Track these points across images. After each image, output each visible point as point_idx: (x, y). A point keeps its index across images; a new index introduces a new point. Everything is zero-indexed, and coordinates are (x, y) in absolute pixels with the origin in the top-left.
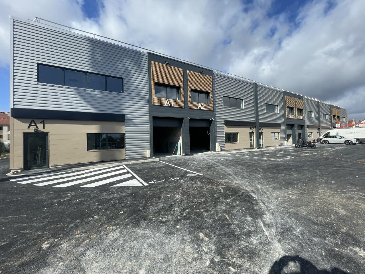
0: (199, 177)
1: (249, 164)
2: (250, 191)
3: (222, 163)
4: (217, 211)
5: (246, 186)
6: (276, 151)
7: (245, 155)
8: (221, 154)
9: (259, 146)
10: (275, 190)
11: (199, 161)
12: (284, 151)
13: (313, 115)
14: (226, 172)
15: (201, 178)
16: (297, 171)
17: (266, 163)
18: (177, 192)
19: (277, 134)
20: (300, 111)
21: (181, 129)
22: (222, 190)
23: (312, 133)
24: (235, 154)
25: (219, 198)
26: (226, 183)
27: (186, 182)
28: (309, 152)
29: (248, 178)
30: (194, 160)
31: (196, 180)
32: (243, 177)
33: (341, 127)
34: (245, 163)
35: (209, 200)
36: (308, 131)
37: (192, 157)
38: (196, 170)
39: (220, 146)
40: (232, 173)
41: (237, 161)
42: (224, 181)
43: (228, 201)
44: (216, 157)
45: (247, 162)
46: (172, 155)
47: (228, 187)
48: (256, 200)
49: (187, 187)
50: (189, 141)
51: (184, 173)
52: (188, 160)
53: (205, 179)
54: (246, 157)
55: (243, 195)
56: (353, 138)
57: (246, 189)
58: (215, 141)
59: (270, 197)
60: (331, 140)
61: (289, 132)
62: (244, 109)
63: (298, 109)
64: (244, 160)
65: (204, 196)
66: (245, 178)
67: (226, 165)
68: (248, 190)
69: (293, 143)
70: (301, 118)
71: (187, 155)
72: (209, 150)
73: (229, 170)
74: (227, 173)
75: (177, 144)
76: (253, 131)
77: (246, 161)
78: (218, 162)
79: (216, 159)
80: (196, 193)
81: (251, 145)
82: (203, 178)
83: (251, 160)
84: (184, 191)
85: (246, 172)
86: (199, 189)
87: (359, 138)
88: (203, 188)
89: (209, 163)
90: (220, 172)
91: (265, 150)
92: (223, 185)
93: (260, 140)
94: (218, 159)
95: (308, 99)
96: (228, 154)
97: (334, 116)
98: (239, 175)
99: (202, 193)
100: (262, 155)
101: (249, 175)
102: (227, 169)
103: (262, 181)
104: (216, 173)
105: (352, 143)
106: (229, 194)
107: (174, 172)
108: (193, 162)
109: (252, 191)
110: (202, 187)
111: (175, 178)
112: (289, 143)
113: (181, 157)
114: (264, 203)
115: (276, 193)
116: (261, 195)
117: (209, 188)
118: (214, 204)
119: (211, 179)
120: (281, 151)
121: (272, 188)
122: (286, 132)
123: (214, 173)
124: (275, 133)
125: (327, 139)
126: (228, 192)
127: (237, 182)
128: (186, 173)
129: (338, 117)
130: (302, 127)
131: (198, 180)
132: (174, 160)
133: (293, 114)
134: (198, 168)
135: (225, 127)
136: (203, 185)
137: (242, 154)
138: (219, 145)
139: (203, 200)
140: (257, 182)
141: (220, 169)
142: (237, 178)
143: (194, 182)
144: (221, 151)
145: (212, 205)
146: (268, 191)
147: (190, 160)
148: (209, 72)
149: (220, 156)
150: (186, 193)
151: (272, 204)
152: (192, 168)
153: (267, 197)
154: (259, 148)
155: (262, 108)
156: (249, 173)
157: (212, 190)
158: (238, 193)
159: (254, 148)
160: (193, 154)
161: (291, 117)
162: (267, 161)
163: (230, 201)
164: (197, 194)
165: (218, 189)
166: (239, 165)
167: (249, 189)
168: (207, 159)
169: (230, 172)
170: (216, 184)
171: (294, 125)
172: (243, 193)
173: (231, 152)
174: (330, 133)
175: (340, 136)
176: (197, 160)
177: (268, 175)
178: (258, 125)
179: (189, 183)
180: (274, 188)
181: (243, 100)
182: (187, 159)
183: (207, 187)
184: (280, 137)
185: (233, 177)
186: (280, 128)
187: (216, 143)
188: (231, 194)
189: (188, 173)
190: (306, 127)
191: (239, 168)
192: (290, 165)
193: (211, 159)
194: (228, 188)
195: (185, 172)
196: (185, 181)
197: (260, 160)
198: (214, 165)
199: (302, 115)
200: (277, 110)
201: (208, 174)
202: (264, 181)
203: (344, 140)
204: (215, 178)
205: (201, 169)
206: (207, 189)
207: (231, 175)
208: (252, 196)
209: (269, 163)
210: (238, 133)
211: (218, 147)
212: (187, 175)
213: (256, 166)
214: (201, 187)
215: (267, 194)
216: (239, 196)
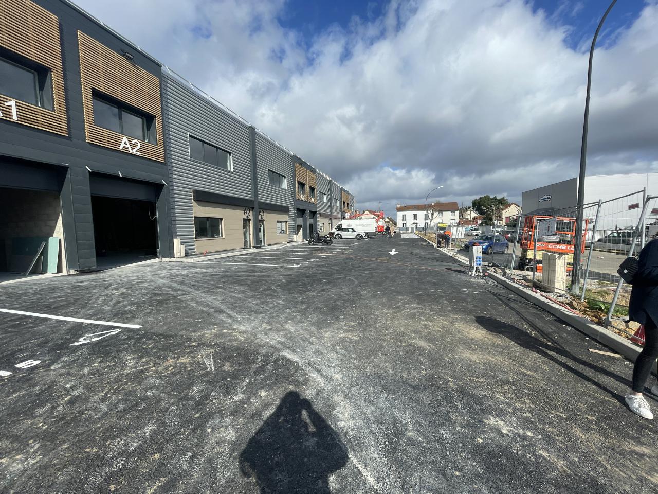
0: (129, 338)
1: (252, 278)
2: (279, 346)
3: (192, 283)
4: (210, 460)
5: (266, 334)
6: (286, 252)
7: (239, 262)
8: (187, 264)
9: (258, 244)
10: (321, 329)
11: (128, 286)
12: (298, 251)
13: (325, 200)
14: (208, 305)
15: (133, 340)
16: (330, 282)
17: (279, 273)
18: (16, 438)
19: (283, 224)
20: (312, 189)
21: (57, 198)
22: (210, 365)
23: (323, 224)
24: (219, 260)
25: (207, 396)
26: (216, 336)
27: (74, 371)
28: (327, 251)
29: (261, 313)
30: (111, 285)
31: (118, 351)
32: (251, 311)
33: (351, 218)
34: (244, 278)
35: (172, 423)
36: (320, 220)
37: (101, 275)
38: (118, 315)
39: (183, 247)
40: (223, 307)
41: (226, 274)
42: (209, 333)
43: (236, 399)
44: (175, 271)
45: (248, 276)
46: (24, 276)
47: (226, 349)
48: (299, 368)
49: (76, 393)
50: (91, 233)
51: (67, 334)
52: (87, 287)
53: (149, 339)
54: (241, 265)
55: (267, 364)
56: (362, 231)
57: (267, 343)
58: (171, 235)
59: (321, 349)
60: (344, 234)
61: (300, 221)
62: (232, 173)
63: (310, 187)
64: (240, 272)
65: (152, 408)
66: (257, 312)
67: (205, 288)
68: (273, 343)
69: (304, 238)
70: (313, 201)
71: (83, 272)
72: (154, 255)
73: (215, 300)
74: (212, 308)
75: (47, 241)
76: (250, 217)
77: (244, 274)
78: (182, 283)
79: (177, 275)
80: (121, 407)
81: (245, 243)
82: (143, 336)
83: (253, 271)
84: (61, 419)
85: (252, 297)
86: (129, 387)
87: (368, 231)
88: (147, 377)
89: (159, 288)
90: (193, 307)
91: (270, 251)
92: (209, 345)
93: (260, 233)
94: (182, 275)
95: (319, 174)
96: (204, 261)
97: (344, 203)
98: (240, 307)
99: (146, 398)
100: (268, 260)
101: (262, 303)
102: (209, 299)
103: (290, 314)
104: (182, 312)
105: (363, 238)
106: (234, 371)
107: (17, 340)
108: (107, 292)
109: (282, 343)
110: (142, 372)
111: (18, 366)
112: (299, 239)
113: (61, 279)
114: (318, 371)
115: (327, 334)
116: (303, 351)
117: (167, 369)
118: (195, 429)
119: (171, 336)
120: (293, 251)
121: (313, 324)
122: (295, 221)
123: (176, 315)
124: (281, 222)
125: (340, 232)
126: (228, 367)
127: (242, 328)
128: (79, 330)
129: (348, 204)
130: (313, 214)
131: (126, 350)
132: (32, 291)
133: (304, 193)
134: (125, 306)
135: (194, 204)
136: (145, 364)
137: (233, 260)
138: (182, 243)
139: (149, 429)
140: (283, 317)
141: (192, 300)
142: (239, 317)
143: (110, 361)
144: (187, 255)
145: (187, 439)
146: (311, 334)
147: (94, 287)
148: (154, 67)
149: (185, 267)
150: (68, 423)
151: (334, 367)
152: (101, 311)
153: (317, 352)
154: (259, 247)
155: (264, 177)
156: (258, 299)
157: (179, 373)
158: (254, 362)
159: (250, 248)
160: (106, 267)
161: (302, 197)
162: (282, 270)
163: (242, 396)
164: (125, 410)
165: (199, 364)
166: (234, 283)
167: (273, 339)
168: (153, 279)
169: (217, 304)
170: (189, 347)
171: (305, 210)
172: (266, 356)
173: (209, 258)
174: (342, 225)
175: (352, 229)
176: (122, 283)
177: (293, 297)
178: (256, 206)
179: (86, 370)
180: (319, 325)
181: (230, 154)
182: (85, 283)
183: (161, 369)
184: (288, 228)
185: (229, 316)
186: (288, 215)
187: (175, 240)
188: (238, 370)
189: (87, 332)
190: (318, 214)
191: (237, 293)
192: (316, 273)
193: (163, 278)
194: (225, 352)
195: (73, 328)
196: (70, 364)
197: (268, 269)
198: (172, 293)
199: (314, 197)
200: (285, 185)
201: (160, 321)
202: (293, 312)
203: (355, 233)
204: (183, 330)
205: (134, 308)
206: (160, 376)
207: (223, 312)
208: (288, 360)
209: (285, 273)
210: (221, 219)
211: (178, 247)
212: (81, 339)
213: (266, 281)
214: (138, 376)
215: (313, 344)
216: (260, 370)
